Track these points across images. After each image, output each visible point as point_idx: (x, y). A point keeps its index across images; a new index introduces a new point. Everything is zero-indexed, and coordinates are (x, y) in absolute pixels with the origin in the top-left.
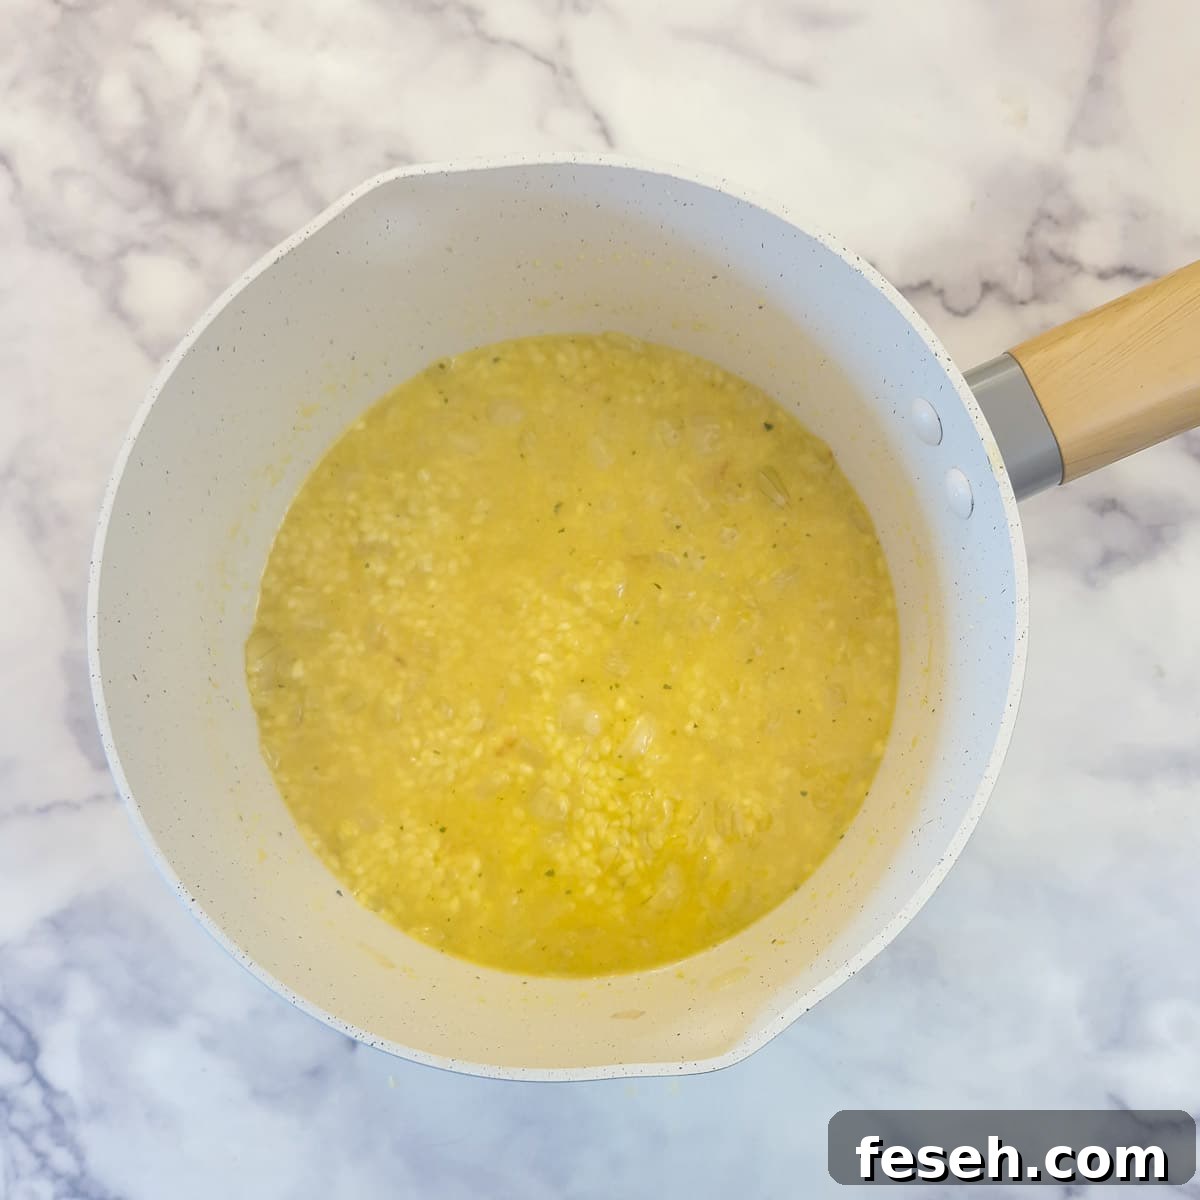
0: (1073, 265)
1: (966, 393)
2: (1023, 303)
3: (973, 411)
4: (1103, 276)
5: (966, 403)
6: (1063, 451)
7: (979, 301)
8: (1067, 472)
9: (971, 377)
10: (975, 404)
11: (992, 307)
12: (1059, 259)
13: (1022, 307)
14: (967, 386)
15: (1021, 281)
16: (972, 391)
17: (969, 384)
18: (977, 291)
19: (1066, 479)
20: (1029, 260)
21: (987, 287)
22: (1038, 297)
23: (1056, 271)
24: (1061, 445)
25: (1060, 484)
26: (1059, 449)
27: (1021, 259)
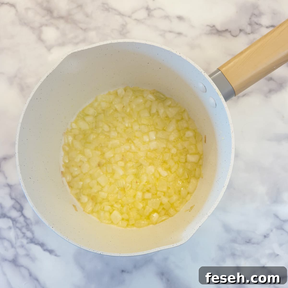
0: (260, 25)
1: (210, 80)
2: (249, 34)
3: (212, 83)
4: (267, 27)
5: (210, 81)
6: (234, 89)
7: (239, 34)
8: (236, 93)
9: (210, 76)
10: (212, 81)
11: (242, 35)
12: (257, 24)
13: (249, 35)
14: (210, 78)
15: (248, 29)
16: (211, 79)
17: (210, 77)
18: (239, 31)
19: (236, 95)
20: (250, 24)
21: (241, 30)
22: (252, 32)
23: (256, 27)
24: (233, 87)
25: (235, 96)
26: (233, 88)
27: (248, 24)
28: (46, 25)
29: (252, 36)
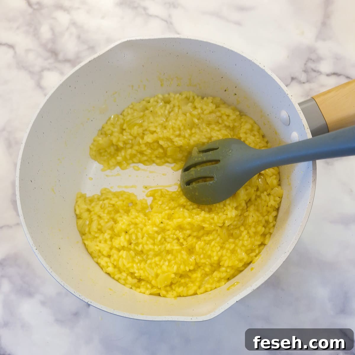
0: (319, 72)
1: (297, 106)
2: (304, 83)
3: (299, 111)
4: (328, 76)
7: (290, 83)
10: (300, 109)
11: (294, 84)
12: (315, 71)
15: (303, 77)
18: (290, 80)
20: (305, 71)
21: (293, 79)
22: (308, 81)
23: (313, 74)
27: (303, 71)
28: (49, 69)
29: (307, 86)
